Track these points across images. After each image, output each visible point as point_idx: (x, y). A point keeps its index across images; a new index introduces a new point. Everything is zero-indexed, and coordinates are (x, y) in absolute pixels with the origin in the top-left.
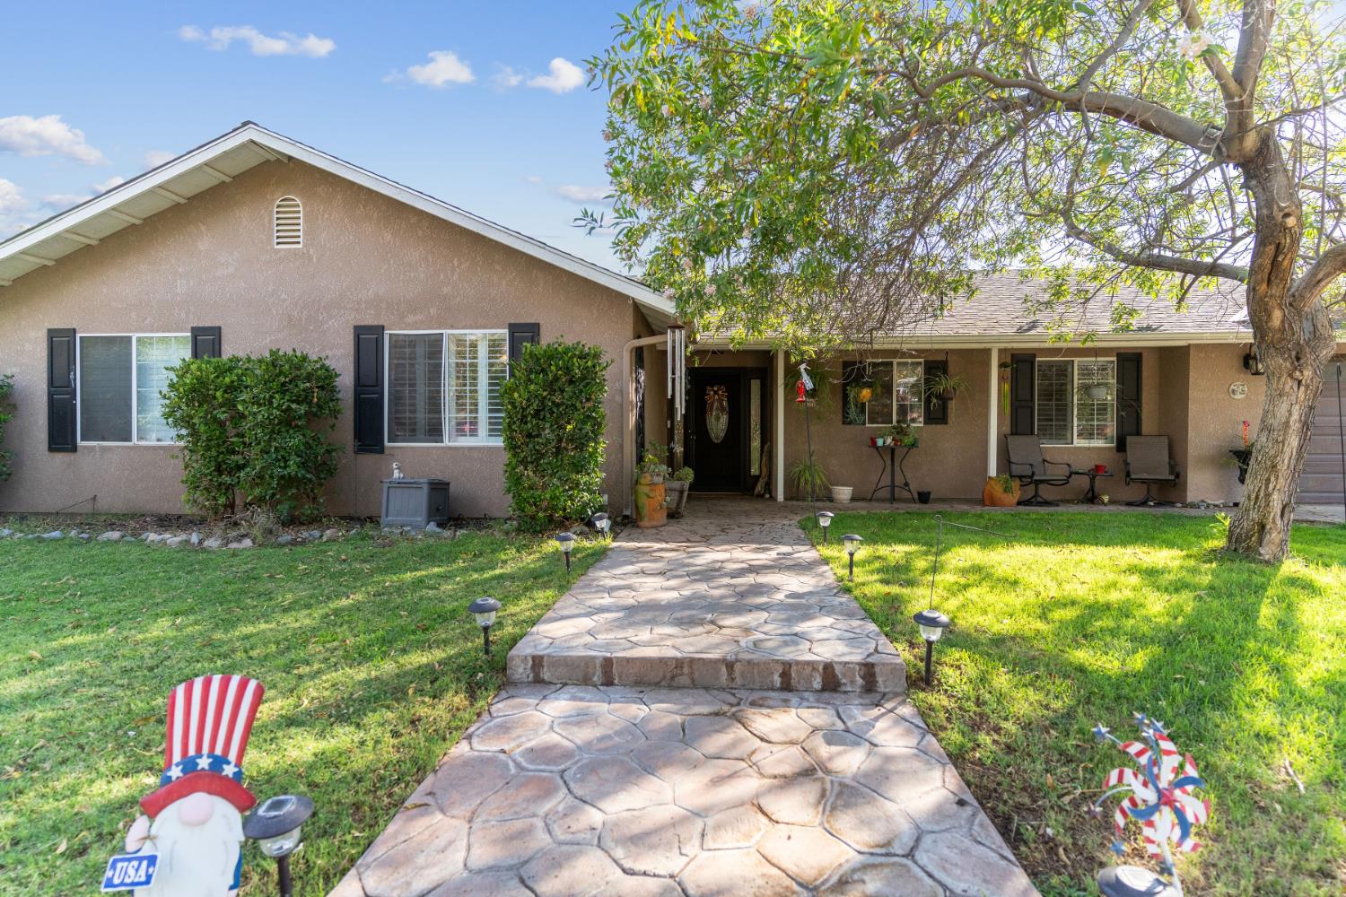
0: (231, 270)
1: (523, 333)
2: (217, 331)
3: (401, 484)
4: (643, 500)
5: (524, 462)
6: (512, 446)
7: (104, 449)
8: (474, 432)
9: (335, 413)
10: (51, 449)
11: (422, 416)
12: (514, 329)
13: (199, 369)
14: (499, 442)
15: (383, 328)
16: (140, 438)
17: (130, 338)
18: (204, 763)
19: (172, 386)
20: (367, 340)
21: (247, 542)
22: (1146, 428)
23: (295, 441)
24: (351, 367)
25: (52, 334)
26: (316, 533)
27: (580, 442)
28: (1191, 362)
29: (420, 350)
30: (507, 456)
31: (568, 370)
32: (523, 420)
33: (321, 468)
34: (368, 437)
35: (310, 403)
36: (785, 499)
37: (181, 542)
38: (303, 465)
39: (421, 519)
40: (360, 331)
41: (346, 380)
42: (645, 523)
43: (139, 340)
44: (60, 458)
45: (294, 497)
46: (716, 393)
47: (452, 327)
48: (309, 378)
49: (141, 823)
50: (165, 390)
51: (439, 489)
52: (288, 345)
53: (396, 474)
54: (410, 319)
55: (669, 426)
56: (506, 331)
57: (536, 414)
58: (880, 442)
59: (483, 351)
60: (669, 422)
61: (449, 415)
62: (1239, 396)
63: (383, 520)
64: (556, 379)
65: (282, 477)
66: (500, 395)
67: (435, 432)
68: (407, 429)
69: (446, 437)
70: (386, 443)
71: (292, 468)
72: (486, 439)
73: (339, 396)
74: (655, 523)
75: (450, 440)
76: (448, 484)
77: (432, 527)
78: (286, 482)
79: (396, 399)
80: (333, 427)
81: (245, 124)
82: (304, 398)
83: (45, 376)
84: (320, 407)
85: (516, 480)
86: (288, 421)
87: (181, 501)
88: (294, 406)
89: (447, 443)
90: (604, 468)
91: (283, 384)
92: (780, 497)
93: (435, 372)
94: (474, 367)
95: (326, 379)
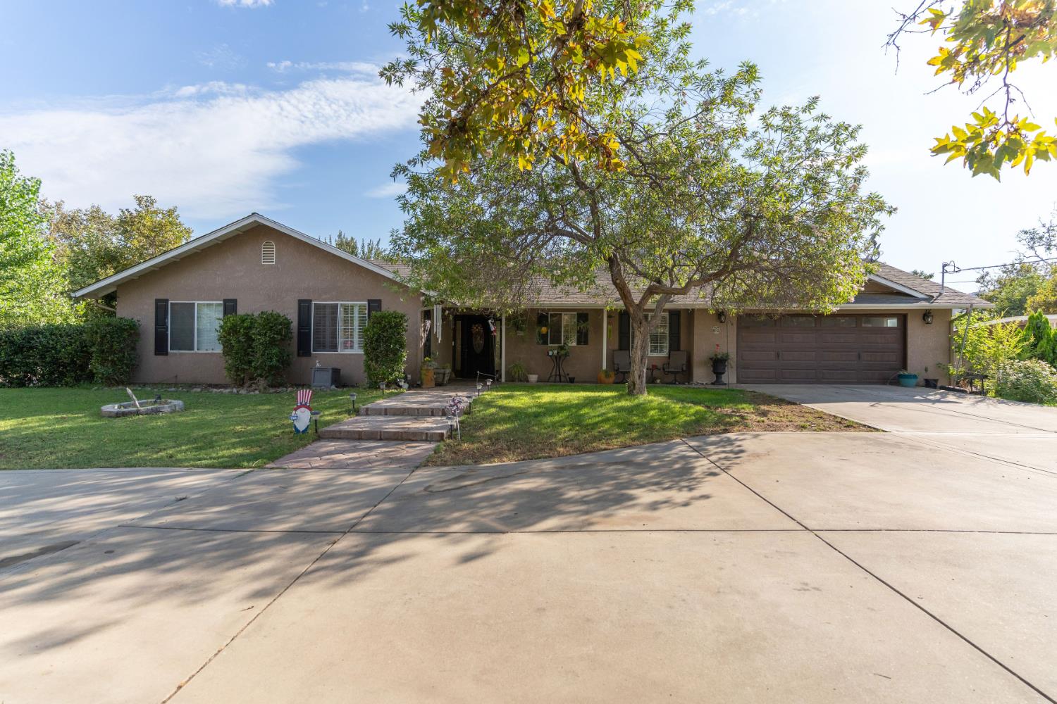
0: (242, 274)
1: (374, 305)
2: (235, 301)
3: (320, 369)
4: (423, 376)
5: (372, 360)
6: (367, 353)
7: (181, 354)
8: (352, 347)
9: (291, 338)
10: (156, 354)
11: (328, 339)
12: (370, 302)
13: (233, 320)
14: (362, 352)
15: (311, 301)
16: (198, 349)
17: (194, 303)
18: (304, 403)
19: (221, 327)
20: (304, 306)
21: (257, 392)
22: (682, 348)
23: (275, 351)
24: (297, 318)
25: (157, 301)
26: (285, 389)
27: (396, 352)
28: (695, 316)
29: (328, 311)
30: (365, 357)
31: (389, 323)
32: (371, 343)
33: (285, 362)
34: (304, 350)
35: (281, 335)
36: (506, 381)
37: (229, 392)
38: (278, 361)
39: (328, 384)
40: (300, 302)
41: (295, 325)
42: (423, 387)
43: (198, 304)
44: (161, 358)
45: (274, 375)
46: (477, 328)
47: (342, 301)
48: (281, 324)
49: (294, 412)
50: (218, 329)
51: (336, 372)
52: (268, 308)
53: (318, 365)
54: (324, 297)
55: (453, 344)
56: (366, 303)
57: (377, 340)
58: (550, 353)
59: (356, 310)
60: (453, 343)
61: (340, 340)
62: (716, 333)
63: (312, 384)
64: (385, 326)
65: (270, 366)
66: (364, 332)
67: (334, 347)
68: (321, 346)
69: (339, 350)
70: (312, 352)
71: (274, 362)
72: (358, 350)
73: (292, 331)
74: (428, 386)
75: (340, 351)
76: (340, 370)
77: (333, 387)
78: (271, 368)
79: (316, 331)
80: (289, 344)
81: (253, 214)
82: (279, 333)
83: (154, 320)
84: (285, 336)
85: (368, 367)
86: (272, 342)
87: (224, 376)
88: (276, 336)
89: (339, 352)
90: (405, 362)
91: (271, 327)
92: (503, 380)
93: (334, 320)
94: (352, 318)
95: (287, 324)
